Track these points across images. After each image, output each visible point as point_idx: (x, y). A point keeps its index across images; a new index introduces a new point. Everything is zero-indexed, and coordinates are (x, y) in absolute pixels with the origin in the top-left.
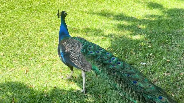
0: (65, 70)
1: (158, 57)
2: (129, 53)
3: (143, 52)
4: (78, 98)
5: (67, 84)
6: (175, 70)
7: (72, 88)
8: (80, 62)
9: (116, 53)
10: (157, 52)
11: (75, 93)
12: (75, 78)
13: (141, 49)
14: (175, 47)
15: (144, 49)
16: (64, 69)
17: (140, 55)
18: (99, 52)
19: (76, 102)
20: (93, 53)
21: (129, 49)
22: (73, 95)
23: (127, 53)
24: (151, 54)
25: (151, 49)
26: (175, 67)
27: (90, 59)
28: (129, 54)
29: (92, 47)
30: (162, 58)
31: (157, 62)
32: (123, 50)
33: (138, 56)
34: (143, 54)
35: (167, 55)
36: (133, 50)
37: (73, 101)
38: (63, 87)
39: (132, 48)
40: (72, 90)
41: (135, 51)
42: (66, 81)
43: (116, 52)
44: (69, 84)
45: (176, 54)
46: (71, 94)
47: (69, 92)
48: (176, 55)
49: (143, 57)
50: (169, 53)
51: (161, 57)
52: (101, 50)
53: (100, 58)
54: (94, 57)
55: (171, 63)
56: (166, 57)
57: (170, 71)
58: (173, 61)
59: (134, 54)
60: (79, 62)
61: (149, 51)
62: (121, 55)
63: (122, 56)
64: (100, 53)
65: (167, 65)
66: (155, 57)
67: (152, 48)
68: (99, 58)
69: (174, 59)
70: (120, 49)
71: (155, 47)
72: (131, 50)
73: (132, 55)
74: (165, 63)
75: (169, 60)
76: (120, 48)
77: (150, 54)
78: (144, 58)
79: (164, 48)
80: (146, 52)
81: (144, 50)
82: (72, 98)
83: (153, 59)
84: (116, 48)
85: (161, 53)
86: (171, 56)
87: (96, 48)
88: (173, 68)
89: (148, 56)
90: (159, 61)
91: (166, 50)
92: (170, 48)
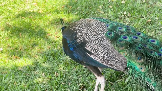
0: (5, 39)
1: (134, 16)
2: (94, 11)
3: (114, 10)
4: (26, 78)
5: (8, 60)
6: (158, 33)
7: (16, 64)
8: (106, 55)
9: (76, 13)
10: (133, 9)
11: (21, 71)
12: (20, 50)
13: (111, 7)
14: (158, 2)
15: (116, 5)
16: (2, 38)
17: (111, 15)
18: (137, 38)
19: (22, 83)
20: (128, 39)
21: (94, 6)
22: (18, 74)
23: (92, 12)
24: (125, 13)
25: (125, 5)
26: (158, 30)
27: (123, 48)
28: (94, 13)
29: (124, 29)
30: (141, 18)
31: (133, 23)
32: (86, 8)
33: (108, 16)
34: (114, 13)
35: (147, 13)
36: (100, 7)
37: (18, 83)
38: (3, 63)
39: (99, 5)
40: (17, 67)
41: (103, 9)
42: (6, 55)
43: (77, 11)
44: (11, 59)
45: (160, 11)
46: (15, 73)
47: (12, 70)
48: (159, 13)
49: (114, 17)
50: (150, 10)
51: (139, 16)
52: (140, 34)
53: (142, 48)
54: (130, 46)
55: (153, 23)
56: (146, 16)
57: (151, 35)
58: (155, 21)
59: (102, 12)
60: (104, 54)
61: (122, 9)
62: (84, 15)
63: (85, 17)
64: (140, 39)
65: (147, 27)
66: (131, 17)
67: (127, 4)
68: (140, 48)
69: (157, 19)
70: (82, 7)
71: (130, 3)
72: (97, 8)
73: (99, 14)
74: (144, 25)
75: (150, 20)
76: (82, 5)
77: (123, 12)
78: (116, 18)
79: (143, 4)
80: (118, 10)
81: (115, 7)
82: (16, 79)
83: (128, 19)
84: (76, 5)
85: (139, 11)
86: (153, 14)
87: (131, 31)
88: (156, 31)
89: (122, 15)
90: (136, 21)
91: (145, 6)
92: (151, 3)
